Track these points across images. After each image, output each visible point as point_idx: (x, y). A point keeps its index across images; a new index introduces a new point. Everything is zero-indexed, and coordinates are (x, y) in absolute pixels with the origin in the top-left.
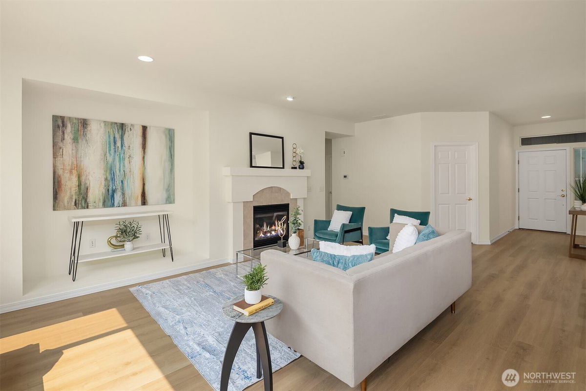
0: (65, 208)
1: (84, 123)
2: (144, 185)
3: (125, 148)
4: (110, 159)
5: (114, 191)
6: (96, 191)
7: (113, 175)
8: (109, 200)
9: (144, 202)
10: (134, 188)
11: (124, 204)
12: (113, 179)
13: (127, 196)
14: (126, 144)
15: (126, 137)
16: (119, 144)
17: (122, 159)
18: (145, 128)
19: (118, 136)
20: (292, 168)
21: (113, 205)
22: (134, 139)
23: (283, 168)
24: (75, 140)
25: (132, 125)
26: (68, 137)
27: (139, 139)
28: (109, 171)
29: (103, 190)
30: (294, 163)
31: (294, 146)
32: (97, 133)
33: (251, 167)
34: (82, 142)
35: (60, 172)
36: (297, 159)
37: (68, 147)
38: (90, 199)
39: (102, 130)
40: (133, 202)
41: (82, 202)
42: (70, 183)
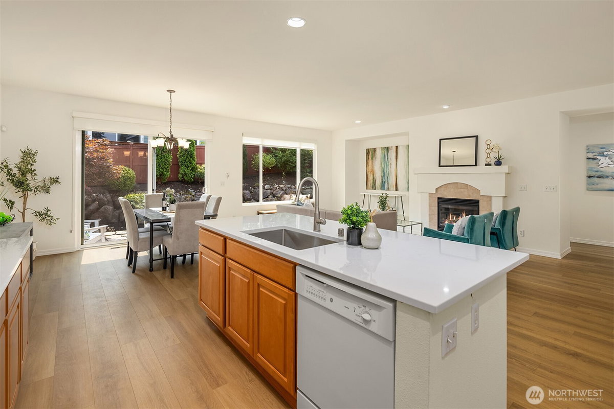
0: (369, 189)
1: (375, 150)
2: (396, 179)
3: (389, 160)
4: (383, 166)
5: (384, 182)
6: (378, 183)
7: (384, 173)
8: (382, 188)
9: (397, 189)
10: (392, 181)
11: (388, 190)
12: (384, 176)
13: (389, 185)
14: (389, 158)
15: (389, 153)
16: (386, 158)
17: (387, 166)
18: (397, 147)
19: (386, 154)
20: (486, 165)
21: (384, 190)
22: (392, 154)
23: (476, 165)
24: (372, 158)
25: (392, 147)
26: (370, 157)
27: (395, 154)
28: (383, 172)
29: (381, 181)
30: (488, 160)
31: (488, 142)
32: (379, 154)
33: (440, 166)
34: (374, 159)
35: (368, 173)
36: (493, 155)
37: (370, 162)
38: (377, 186)
39: (380, 153)
40: (392, 189)
41: (374, 187)
42: (371, 178)
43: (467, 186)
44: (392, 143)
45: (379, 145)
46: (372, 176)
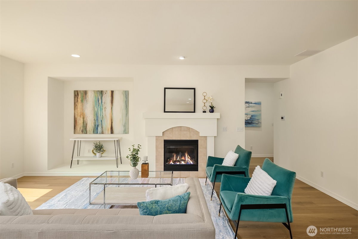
0: (78, 133)
1: (85, 92)
2: (112, 122)
3: (103, 104)
4: (96, 110)
5: (98, 126)
7: (97, 117)
8: (95, 130)
9: (112, 132)
10: (107, 125)
11: (102, 133)
12: (97, 120)
13: (104, 129)
14: (103, 102)
15: (103, 97)
16: (100, 102)
17: (101, 109)
18: (112, 92)
19: (100, 98)
20: (203, 112)
21: (97, 133)
22: (107, 98)
23: (194, 112)
24: (82, 101)
25: (106, 91)
26: (79, 100)
27: (110, 98)
28: (96, 115)
29: (93, 125)
30: (205, 108)
31: (205, 94)
32: (91, 97)
33: (165, 112)
34: (85, 102)
35: (76, 116)
36: (208, 105)
37: (79, 105)
38: (88, 129)
39: (93, 95)
40: (107, 132)
41: (84, 130)
42: (80, 122)
43: (189, 129)
44: (107, 87)
45: (91, 87)
46: (82, 120)
